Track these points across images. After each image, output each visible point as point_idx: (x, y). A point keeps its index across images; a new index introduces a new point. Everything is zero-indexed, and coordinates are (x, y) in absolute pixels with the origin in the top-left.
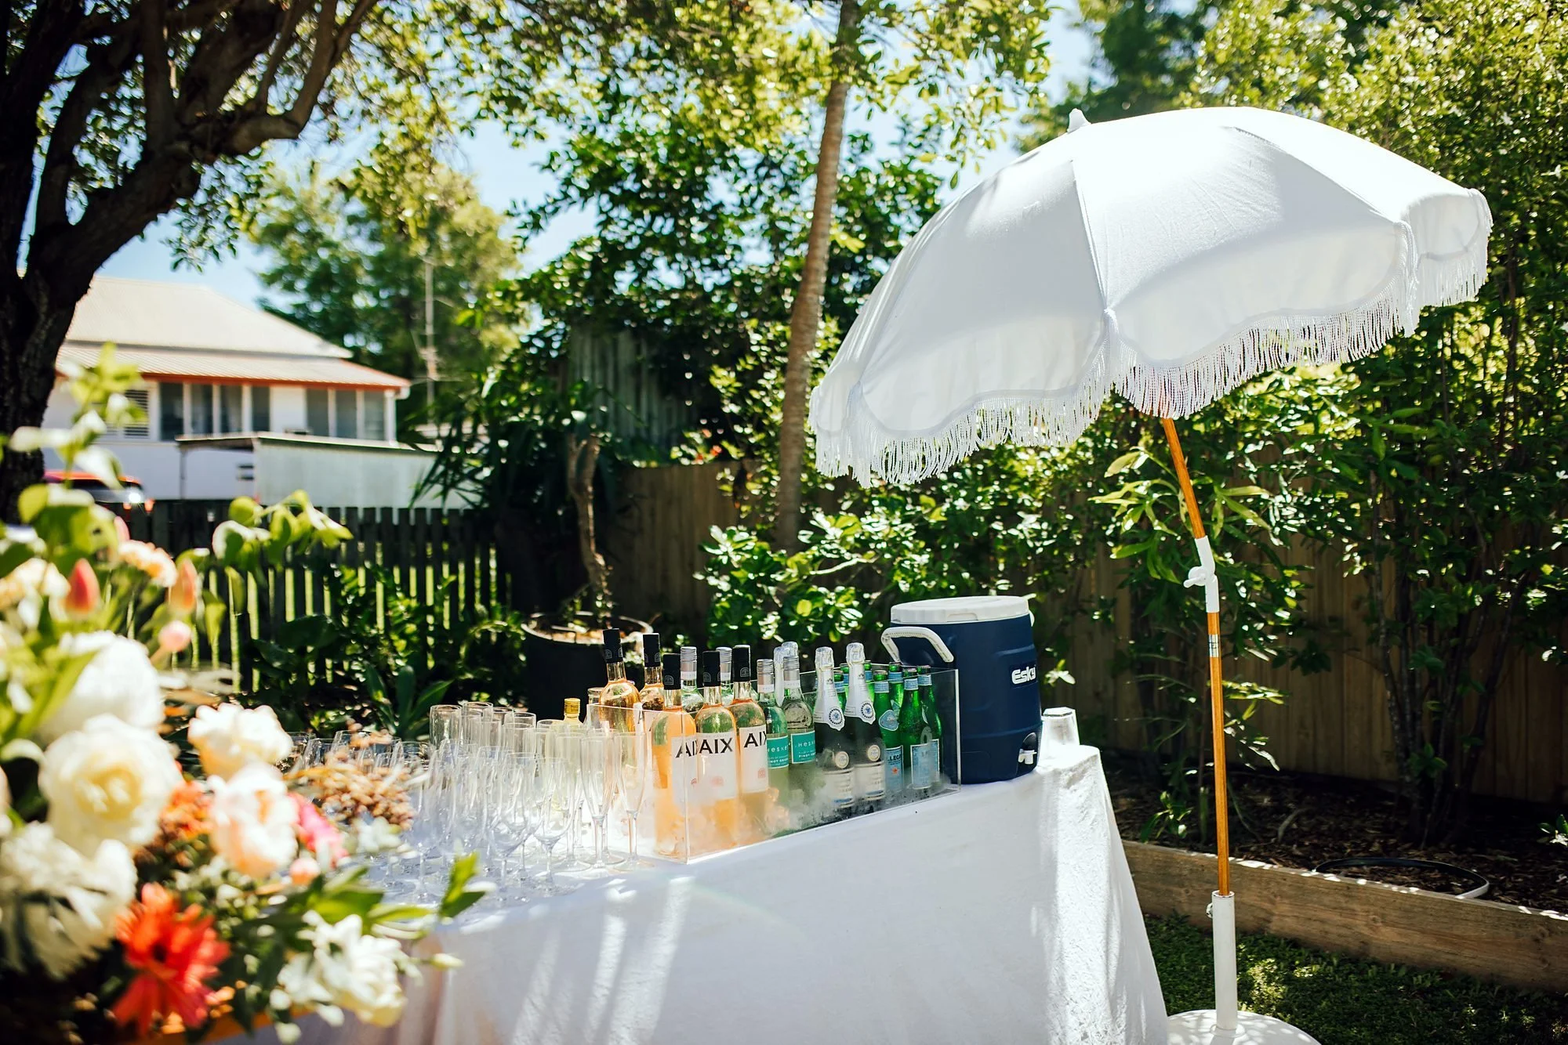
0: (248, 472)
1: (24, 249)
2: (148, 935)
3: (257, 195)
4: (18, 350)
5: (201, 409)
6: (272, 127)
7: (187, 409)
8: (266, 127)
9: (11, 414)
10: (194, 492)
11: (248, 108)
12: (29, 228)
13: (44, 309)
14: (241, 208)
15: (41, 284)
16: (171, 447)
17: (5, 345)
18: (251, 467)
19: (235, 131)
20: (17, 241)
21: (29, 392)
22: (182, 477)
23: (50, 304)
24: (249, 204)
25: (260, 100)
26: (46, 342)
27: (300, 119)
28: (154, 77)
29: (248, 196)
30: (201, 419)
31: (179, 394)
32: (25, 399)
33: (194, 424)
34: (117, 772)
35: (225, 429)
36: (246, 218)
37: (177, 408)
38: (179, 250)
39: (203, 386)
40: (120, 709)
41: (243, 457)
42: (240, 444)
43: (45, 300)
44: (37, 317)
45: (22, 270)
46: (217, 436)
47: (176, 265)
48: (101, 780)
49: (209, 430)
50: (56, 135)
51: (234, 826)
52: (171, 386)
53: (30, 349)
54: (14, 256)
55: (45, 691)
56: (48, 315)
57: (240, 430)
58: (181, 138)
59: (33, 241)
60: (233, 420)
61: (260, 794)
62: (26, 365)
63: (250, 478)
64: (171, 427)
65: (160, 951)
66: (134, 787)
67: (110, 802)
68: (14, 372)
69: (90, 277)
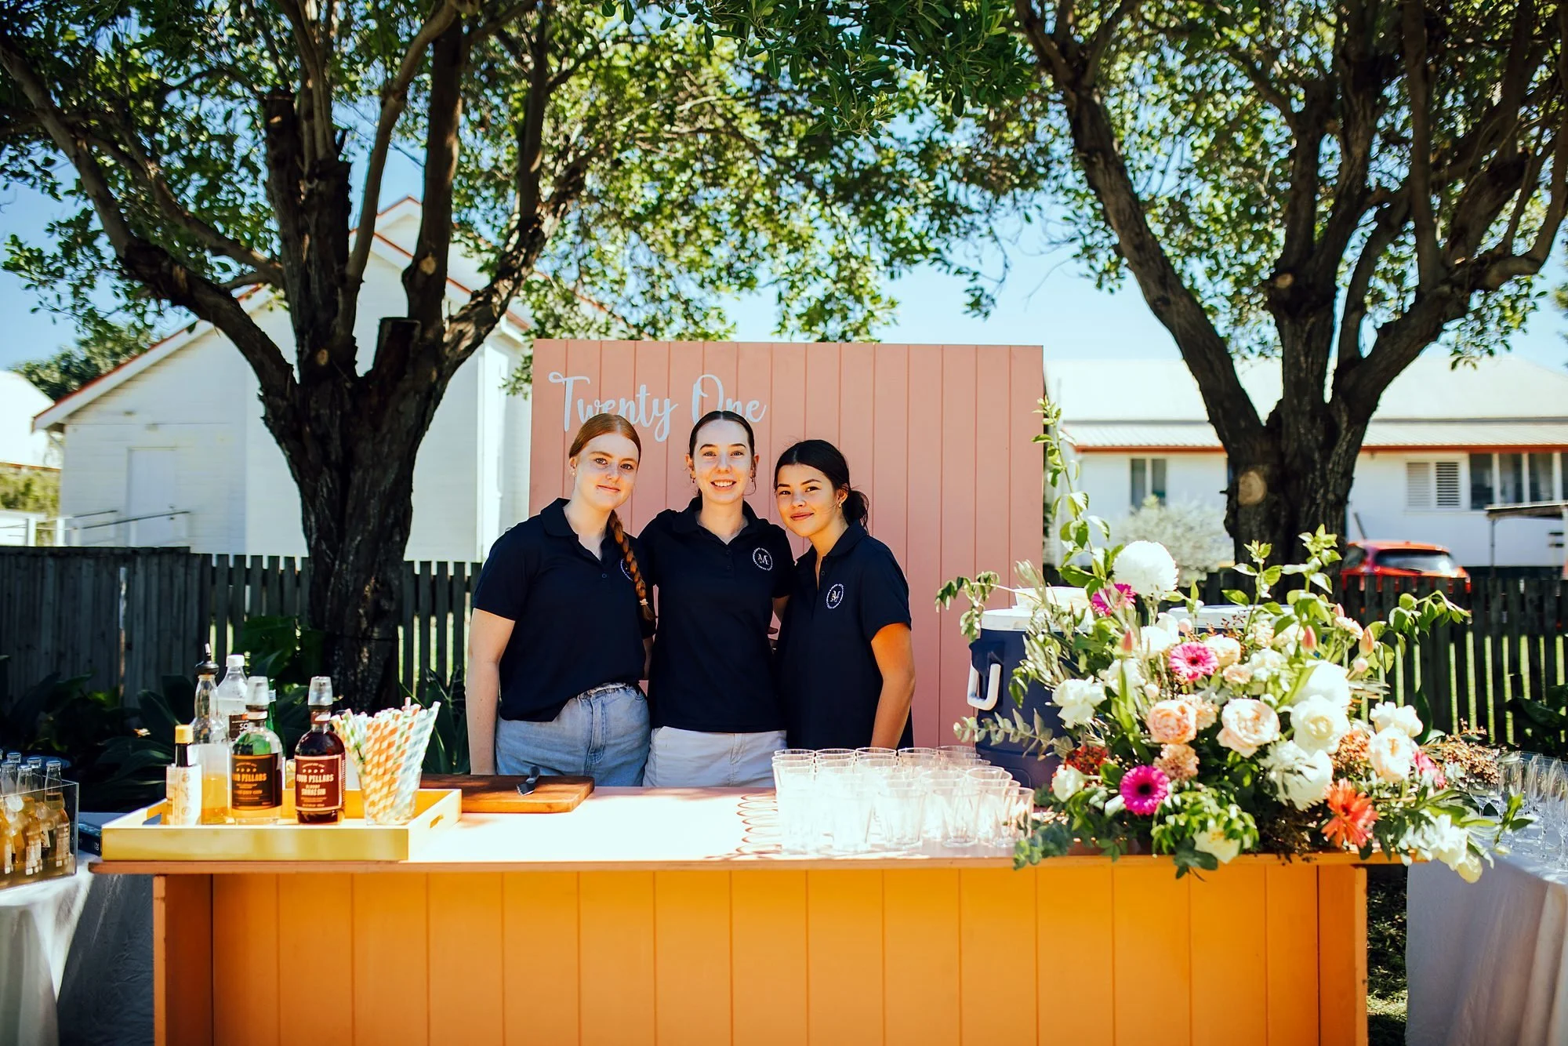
0: (1558, 539)
1: (1329, 380)
2: (1340, 799)
3: (1527, 296)
4: (1326, 459)
5: (1510, 478)
6: (1516, 266)
7: (1496, 478)
8: (1512, 266)
9: (1321, 509)
10: (1503, 560)
11: (1497, 252)
12: (1333, 363)
13: (1344, 425)
14: (1513, 308)
15: (1342, 407)
16: (1481, 515)
17: (1317, 456)
18: (1560, 534)
19: (1488, 271)
20: (1323, 374)
21: (1334, 492)
22: (1493, 545)
23: (1349, 422)
24: (1520, 305)
25: (1507, 244)
26: (1347, 451)
27: (1539, 255)
28: (1424, 232)
29: (1519, 297)
30: (1510, 488)
31: (1488, 464)
32: (1331, 497)
33: (1503, 492)
34: (1322, 719)
35: (1535, 497)
36: (1518, 317)
37: (1487, 477)
38: (1456, 351)
39: (1512, 455)
40: (1329, 696)
41: (1553, 524)
42: (1548, 512)
43: (1345, 418)
44: (1340, 433)
45: (1328, 396)
46: (1527, 504)
47: (1454, 365)
48: (1315, 721)
49: (1519, 498)
50: (1352, 288)
51: (1378, 754)
52: (1480, 457)
53: (1334, 458)
54: (1322, 386)
55: (1296, 682)
56: (1348, 430)
57: (1551, 499)
58: (1444, 282)
59: (1337, 373)
60: (1543, 487)
61: (1393, 741)
62: (1332, 470)
63: (1560, 545)
64: (1481, 496)
65: (1346, 809)
66: (1329, 727)
67: (1319, 731)
68: (1323, 477)
69: (1378, 398)
